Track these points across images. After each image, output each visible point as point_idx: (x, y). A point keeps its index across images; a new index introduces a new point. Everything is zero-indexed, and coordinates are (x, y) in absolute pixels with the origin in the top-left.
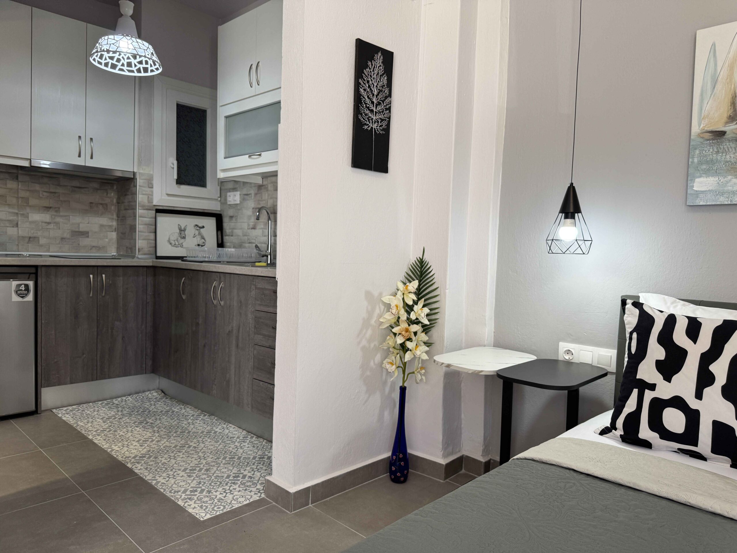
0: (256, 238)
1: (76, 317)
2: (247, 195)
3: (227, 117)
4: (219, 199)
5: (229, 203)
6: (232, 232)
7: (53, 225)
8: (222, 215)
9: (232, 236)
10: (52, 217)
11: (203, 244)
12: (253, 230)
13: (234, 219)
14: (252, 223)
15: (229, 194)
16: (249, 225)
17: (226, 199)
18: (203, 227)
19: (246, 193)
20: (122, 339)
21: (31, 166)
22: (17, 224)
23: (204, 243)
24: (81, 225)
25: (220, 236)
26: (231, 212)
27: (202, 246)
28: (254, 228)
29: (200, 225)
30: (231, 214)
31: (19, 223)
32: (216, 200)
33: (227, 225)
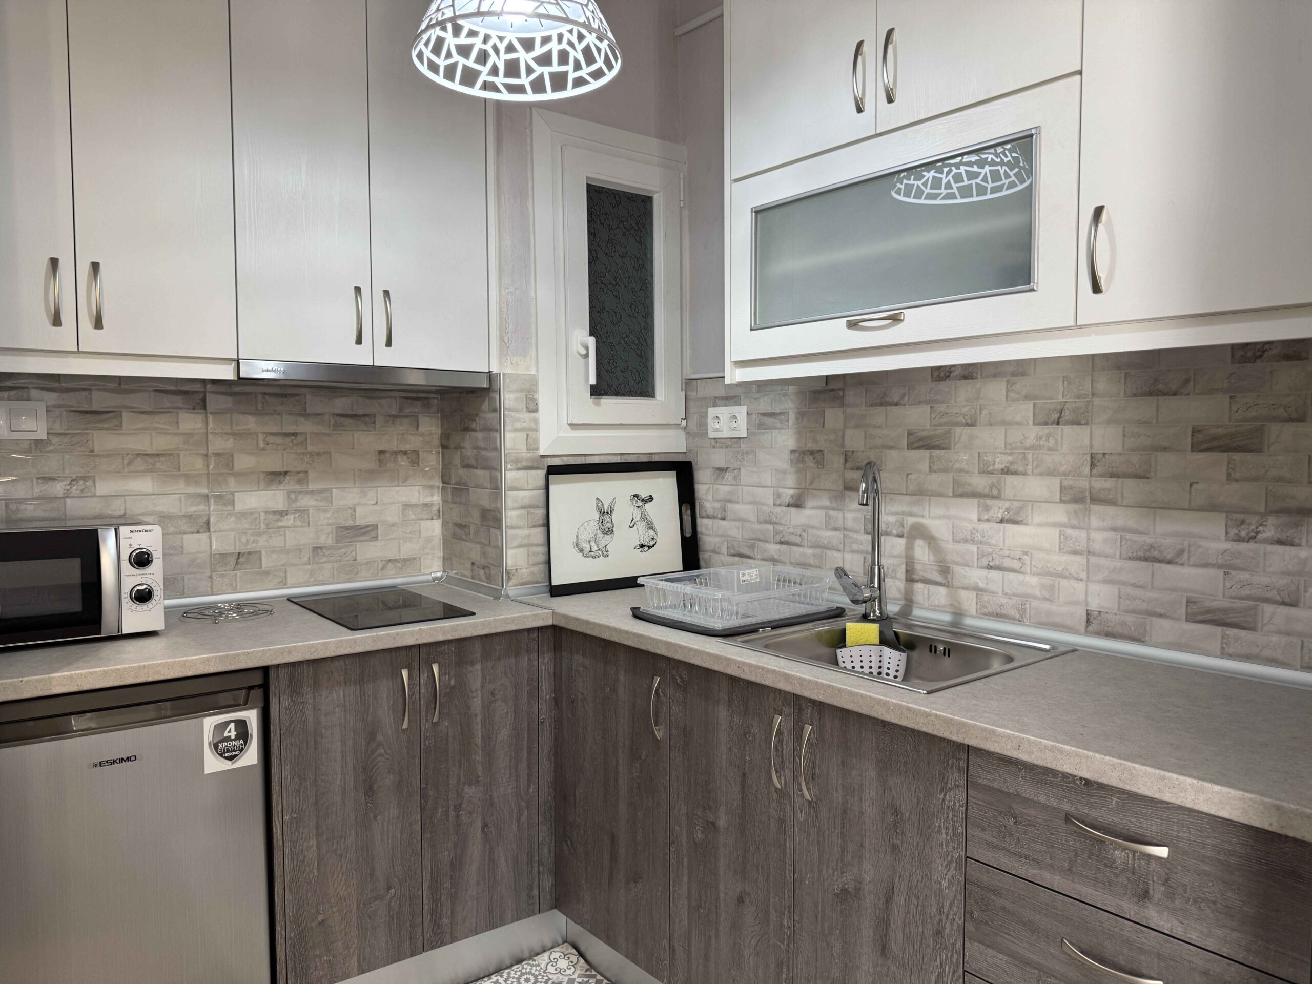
0: (804, 531)
1: (370, 790)
2: (772, 415)
3: (758, 212)
4: (684, 423)
5: (712, 434)
6: (724, 510)
7: (292, 517)
8: (695, 467)
9: (723, 519)
10: (288, 496)
11: (652, 543)
12: (793, 510)
13: (729, 476)
14: (792, 492)
15: (712, 412)
16: (778, 496)
17: (703, 424)
18: (651, 498)
19: (769, 410)
20: (483, 830)
21: (239, 378)
22: (208, 523)
23: (653, 539)
24: (359, 511)
25: (687, 518)
26: (719, 458)
27: (649, 547)
28: (797, 504)
29: (644, 495)
30: (722, 465)
31: (212, 519)
32: (678, 426)
33: (704, 489)
